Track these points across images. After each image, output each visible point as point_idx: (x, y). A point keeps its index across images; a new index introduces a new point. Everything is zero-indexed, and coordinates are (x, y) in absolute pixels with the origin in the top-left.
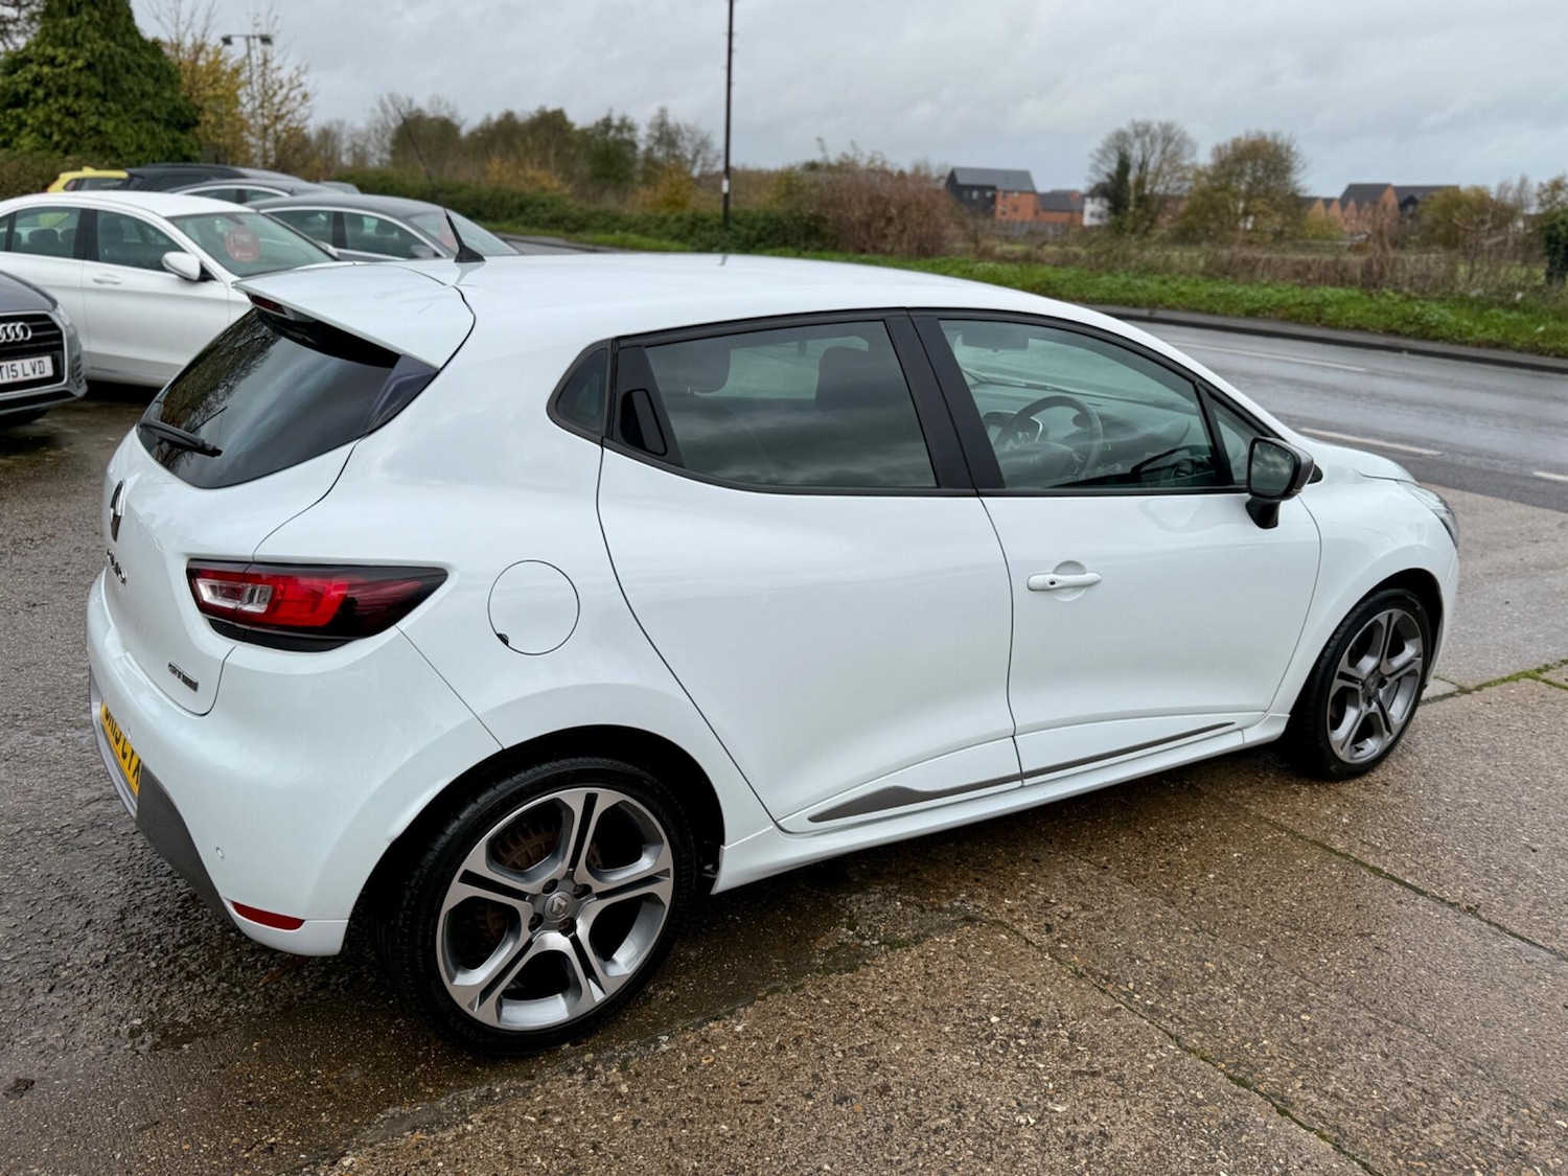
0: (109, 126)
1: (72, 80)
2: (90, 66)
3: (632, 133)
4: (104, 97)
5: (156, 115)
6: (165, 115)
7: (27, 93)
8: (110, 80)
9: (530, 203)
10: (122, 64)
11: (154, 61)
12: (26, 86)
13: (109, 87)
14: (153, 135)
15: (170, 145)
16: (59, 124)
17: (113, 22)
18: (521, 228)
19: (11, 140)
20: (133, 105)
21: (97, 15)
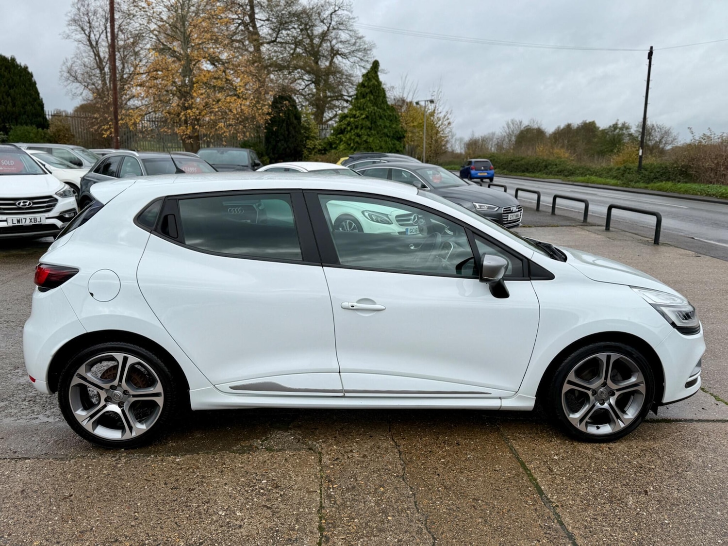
0: (370, 140)
1: (360, 123)
2: (367, 117)
3: (628, 130)
4: (370, 129)
5: (389, 134)
6: (392, 135)
7: (345, 128)
8: (373, 122)
9: (550, 164)
10: (378, 115)
11: (391, 114)
12: (344, 126)
13: (373, 125)
14: (386, 142)
15: (392, 146)
16: (354, 140)
17: (378, 99)
18: (545, 176)
19: (337, 147)
20: (381, 131)
21: (372, 97)
